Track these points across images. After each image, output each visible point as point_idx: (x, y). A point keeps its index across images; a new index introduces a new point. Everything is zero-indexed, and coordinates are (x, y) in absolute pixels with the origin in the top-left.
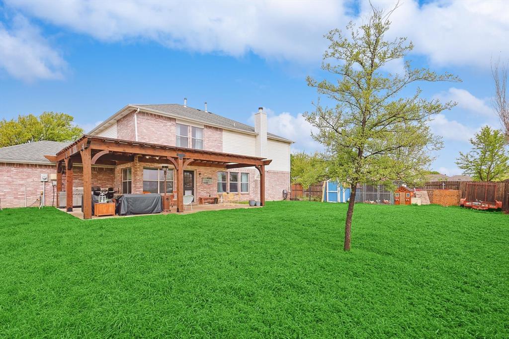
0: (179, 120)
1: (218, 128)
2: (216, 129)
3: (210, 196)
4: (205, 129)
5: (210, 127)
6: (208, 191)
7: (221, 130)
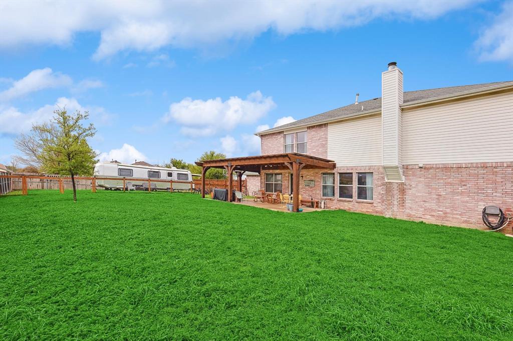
0: (286, 131)
1: (322, 125)
2: (320, 126)
3: (312, 199)
4: (309, 130)
5: (313, 127)
6: (311, 194)
7: (326, 125)
